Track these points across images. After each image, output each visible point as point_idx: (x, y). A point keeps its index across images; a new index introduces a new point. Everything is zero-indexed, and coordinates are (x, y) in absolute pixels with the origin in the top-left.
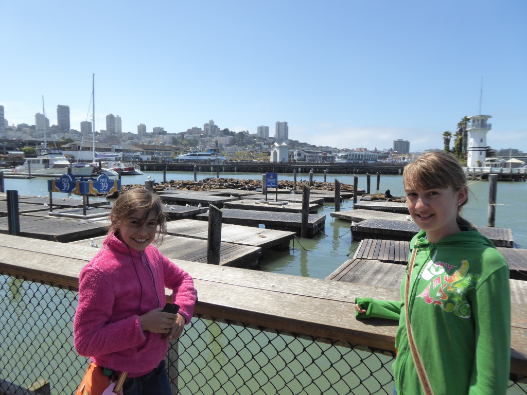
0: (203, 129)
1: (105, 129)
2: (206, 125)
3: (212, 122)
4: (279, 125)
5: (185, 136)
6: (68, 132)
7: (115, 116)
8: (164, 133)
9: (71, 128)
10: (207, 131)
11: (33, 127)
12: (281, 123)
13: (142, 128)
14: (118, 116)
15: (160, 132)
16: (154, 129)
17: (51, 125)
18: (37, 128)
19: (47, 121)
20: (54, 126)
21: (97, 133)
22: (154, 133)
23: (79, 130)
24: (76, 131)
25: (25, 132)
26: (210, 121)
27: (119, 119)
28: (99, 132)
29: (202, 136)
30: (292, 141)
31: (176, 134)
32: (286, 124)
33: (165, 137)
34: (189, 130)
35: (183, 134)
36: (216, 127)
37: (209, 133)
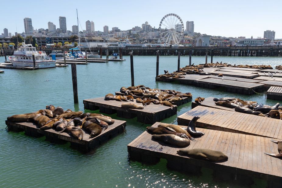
0: (141, 28)
1: (86, 30)
2: (143, 25)
3: (147, 22)
4: (188, 23)
5: (132, 32)
6: (66, 32)
7: (91, 22)
8: (119, 31)
9: (67, 30)
10: (144, 29)
11: (47, 30)
12: (190, 22)
13: (106, 28)
14: (92, 21)
15: (116, 30)
16: (113, 28)
17: (56, 29)
18: (49, 31)
19: (55, 26)
20: (58, 29)
21: (81, 32)
22: (113, 31)
23: (71, 31)
24: (70, 31)
25: (43, 33)
26: (146, 22)
27: (93, 23)
28: (82, 31)
29: (141, 32)
30: (196, 33)
31: (125, 31)
32: (193, 22)
33: (120, 33)
34: (133, 28)
35: (130, 31)
36: (149, 26)
37: (145, 29)
